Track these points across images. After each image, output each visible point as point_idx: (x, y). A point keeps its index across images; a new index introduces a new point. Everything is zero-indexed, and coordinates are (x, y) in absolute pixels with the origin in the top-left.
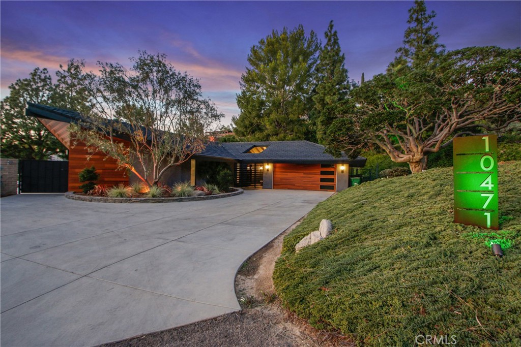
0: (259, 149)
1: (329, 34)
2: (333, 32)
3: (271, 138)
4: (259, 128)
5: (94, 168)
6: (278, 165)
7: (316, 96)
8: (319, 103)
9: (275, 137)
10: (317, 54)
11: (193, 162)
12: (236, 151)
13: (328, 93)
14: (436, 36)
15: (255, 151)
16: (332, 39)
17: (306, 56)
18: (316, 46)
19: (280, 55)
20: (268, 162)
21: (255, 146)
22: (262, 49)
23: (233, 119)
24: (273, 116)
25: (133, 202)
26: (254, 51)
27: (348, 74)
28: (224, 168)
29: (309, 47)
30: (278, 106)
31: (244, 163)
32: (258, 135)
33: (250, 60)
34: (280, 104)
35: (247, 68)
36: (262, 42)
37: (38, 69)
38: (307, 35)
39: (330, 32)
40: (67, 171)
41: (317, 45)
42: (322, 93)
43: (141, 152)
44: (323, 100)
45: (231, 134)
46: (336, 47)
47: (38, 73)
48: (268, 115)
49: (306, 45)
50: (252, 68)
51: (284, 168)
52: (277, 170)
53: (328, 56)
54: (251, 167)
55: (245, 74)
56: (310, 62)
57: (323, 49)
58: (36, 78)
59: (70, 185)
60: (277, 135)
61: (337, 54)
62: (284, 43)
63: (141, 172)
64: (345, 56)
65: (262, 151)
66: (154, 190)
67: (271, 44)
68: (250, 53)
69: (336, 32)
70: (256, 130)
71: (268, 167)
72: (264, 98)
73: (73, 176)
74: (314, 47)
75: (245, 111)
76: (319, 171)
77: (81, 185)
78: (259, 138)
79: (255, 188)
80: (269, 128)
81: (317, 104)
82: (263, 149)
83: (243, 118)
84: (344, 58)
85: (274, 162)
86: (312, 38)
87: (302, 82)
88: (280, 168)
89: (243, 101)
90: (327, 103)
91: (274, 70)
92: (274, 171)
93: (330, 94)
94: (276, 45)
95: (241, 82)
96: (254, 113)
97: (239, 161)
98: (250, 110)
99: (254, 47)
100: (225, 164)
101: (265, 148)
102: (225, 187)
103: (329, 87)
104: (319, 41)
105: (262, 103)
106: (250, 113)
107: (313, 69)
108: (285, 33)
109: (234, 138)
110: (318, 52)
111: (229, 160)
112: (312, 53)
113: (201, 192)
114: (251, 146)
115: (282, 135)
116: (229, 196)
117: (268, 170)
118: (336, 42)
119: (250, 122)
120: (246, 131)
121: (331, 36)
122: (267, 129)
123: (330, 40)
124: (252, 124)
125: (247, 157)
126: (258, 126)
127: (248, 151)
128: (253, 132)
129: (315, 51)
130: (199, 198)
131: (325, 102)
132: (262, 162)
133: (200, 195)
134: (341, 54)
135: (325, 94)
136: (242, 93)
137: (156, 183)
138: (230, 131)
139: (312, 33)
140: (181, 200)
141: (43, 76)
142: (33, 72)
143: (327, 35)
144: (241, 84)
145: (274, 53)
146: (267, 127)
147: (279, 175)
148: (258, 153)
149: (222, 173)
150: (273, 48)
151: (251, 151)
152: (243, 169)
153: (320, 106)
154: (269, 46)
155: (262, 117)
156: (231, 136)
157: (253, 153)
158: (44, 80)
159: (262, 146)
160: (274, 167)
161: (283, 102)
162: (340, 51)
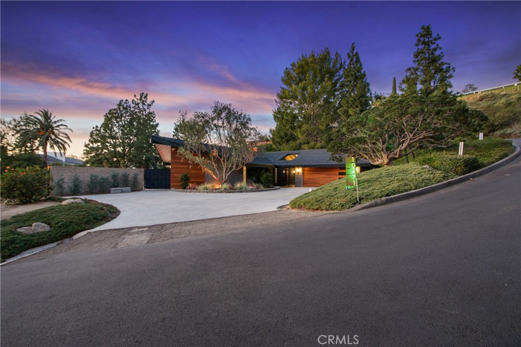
0: (292, 156)
1: (351, 54)
2: (355, 52)
3: (303, 146)
4: (293, 138)
5: (187, 173)
6: (306, 169)
7: (341, 109)
8: (344, 114)
9: (306, 145)
10: (341, 72)
11: (245, 168)
12: (274, 158)
13: (351, 106)
14: (441, 55)
15: (289, 158)
16: (354, 59)
17: (332, 74)
18: (341, 65)
19: (309, 75)
20: (298, 166)
21: (288, 154)
22: (294, 70)
23: (271, 131)
24: (305, 127)
25: (214, 193)
26: (287, 73)
27: (371, 88)
28: (266, 172)
29: (334, 66)
30: (308, 119)
31: (280, 168)
32: (292, 144)
33: (283, 80)
34: (310, 117)
35: (281, 87)
36: (293, 65)
37: (122, 100)
38: (333, 56)
39: (352, 52)
40: (169, 175)
41: (341, 63)
42: (346, 106)
43: (215, 162)
44: (348, 112)
45: (269, 142)
46: (359, 65)
47: (123, 104)
48: (300, 127)
49: (331, 65)
50: (285, 87)
51: (310, 171)
52: (306, 172)
53: (350, 75)
54: (286, 170)
55: (279, 92)
56: (336, 78)
57: (346, 67)
58: (121, 107)
59: (171, 184)
60: (308, 143)
61: (359, 71)
62: (312, 65)
63: (216, 175)
64: (366, 73)
65: (294, 158)
66: (226, 186)
67: (301, 67)
68: (283, 75)
69: (357, 53)
70: (290, 140)
71: (299, 170)
72: (296, 112)
73: (173, 179)
74: (339, 66)
75: (280, 124)
76: (337, 172)
77: (180, 184)
78: (292, 146)
79: (289, 186)
80: (301, 137)
81: (343, 116)
82: (295, 156)
83: (279, 129)
84: (365, 75)
85: (303, 166)
86: (337, 59)
87: (329, 97)
88: (308, 171)
89: (279, 116)
90: (351, 115)
91: (304, 89)
92: (303, 173)
93: (352, 107)
94: (306, 67)
95: (276, 99)
96: (288, 126)
97: (277, 167)
98: (285, 124)
99: (287, 69)
100: (266, 169)
101: (297, 156)
102: (267, 184)
103: (352, 101)
104: (343, 60)
105: (295, 117)
106: (285, 126)
107: (338, 85)
108: (313, 56)
109: (271, 146)
110: (342, 70)
111: (269, 166)
112: (337, 71)
113: (252, 187)
114: (286, 154)
115: (312, 143)
116: (270, 190)
117: (298, 173)
118: (358, 61)
119: (285, 133)
120: (282, 141)
121: (353, 56)
122: (299, 138)
123: (352, 60)
124: (286, 135)
125: (282, 163)
126: (292, 136)
127: (283, 158)
128: (288, 141)
129: (340, 68)
130: (252, 191)
131: (349, 114)
132: (294, 167)
133: (252, 189)
134: (362, 72)
135: (348, 107)
136: (278, 109)
137: (225, 181)
138: (267, 140)
139: (337, 54)
140: (241, 192)
141: (125, 106)
142: (118, 103)
143: (350, 56)
144: (276, 101)
145: (304, 73)
146: (300, 137)
147: (307, 176)
148: (292, 160)
149: (265, 176)
150: (302, 69)
151: (286, 158)
152: (280, 172)
153: (345, 117)
154: (299, 68)
155: (295, 129)
156: (268, 144)
157: (287, 160)
158: (126, 108)
159: (294, 154)
160: (303, 171)
161: (313, 114)
162: (362, 68)
